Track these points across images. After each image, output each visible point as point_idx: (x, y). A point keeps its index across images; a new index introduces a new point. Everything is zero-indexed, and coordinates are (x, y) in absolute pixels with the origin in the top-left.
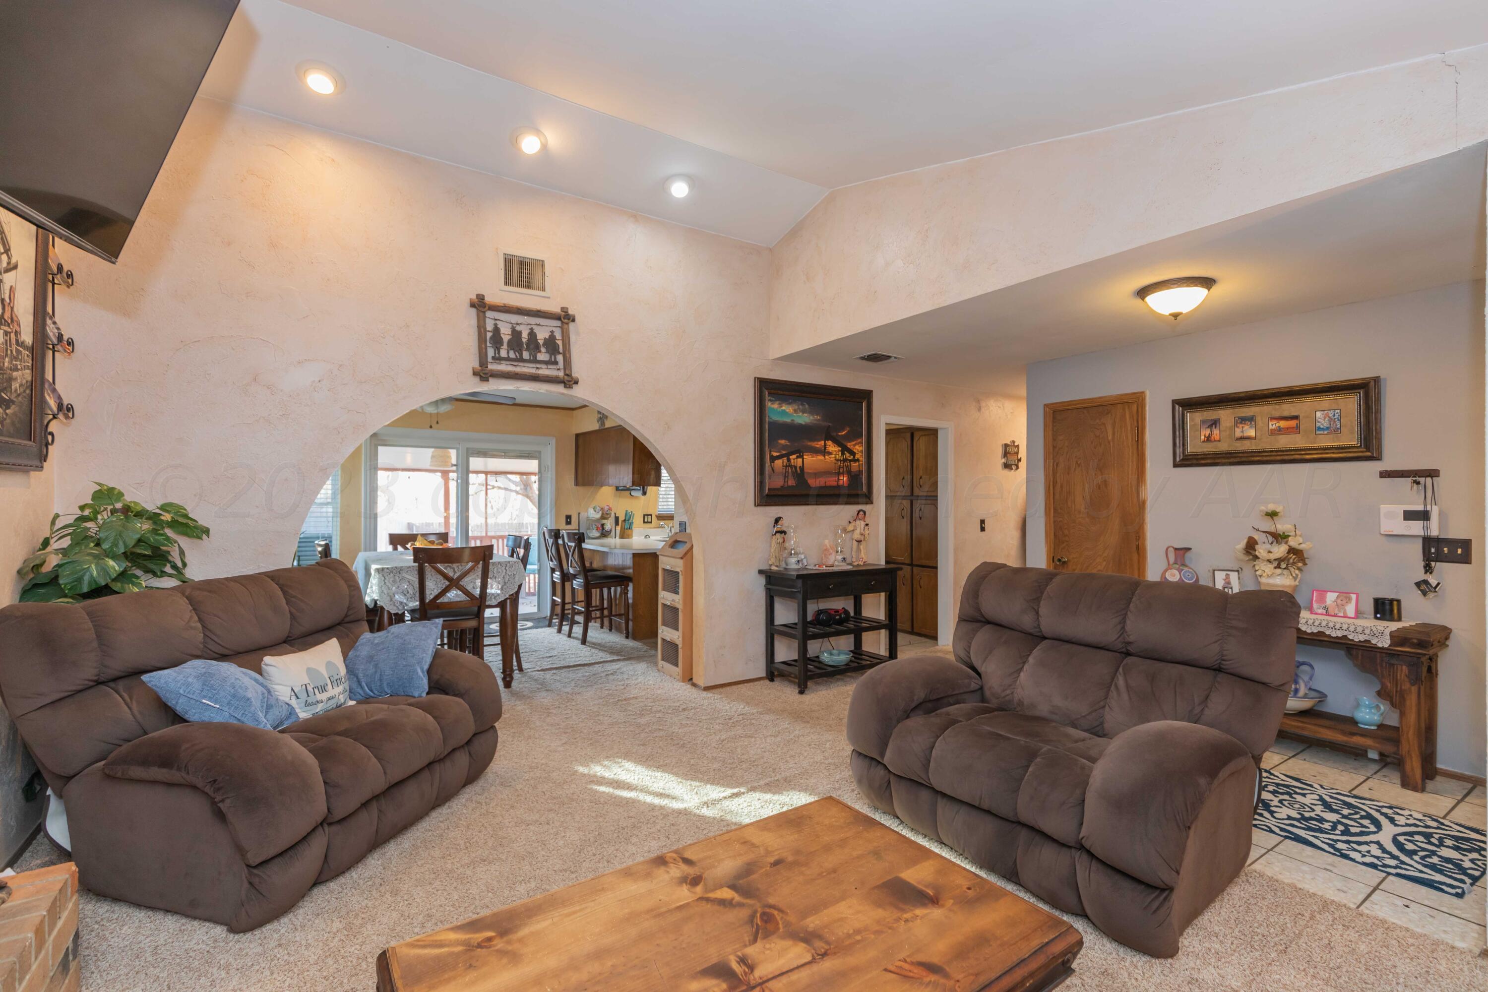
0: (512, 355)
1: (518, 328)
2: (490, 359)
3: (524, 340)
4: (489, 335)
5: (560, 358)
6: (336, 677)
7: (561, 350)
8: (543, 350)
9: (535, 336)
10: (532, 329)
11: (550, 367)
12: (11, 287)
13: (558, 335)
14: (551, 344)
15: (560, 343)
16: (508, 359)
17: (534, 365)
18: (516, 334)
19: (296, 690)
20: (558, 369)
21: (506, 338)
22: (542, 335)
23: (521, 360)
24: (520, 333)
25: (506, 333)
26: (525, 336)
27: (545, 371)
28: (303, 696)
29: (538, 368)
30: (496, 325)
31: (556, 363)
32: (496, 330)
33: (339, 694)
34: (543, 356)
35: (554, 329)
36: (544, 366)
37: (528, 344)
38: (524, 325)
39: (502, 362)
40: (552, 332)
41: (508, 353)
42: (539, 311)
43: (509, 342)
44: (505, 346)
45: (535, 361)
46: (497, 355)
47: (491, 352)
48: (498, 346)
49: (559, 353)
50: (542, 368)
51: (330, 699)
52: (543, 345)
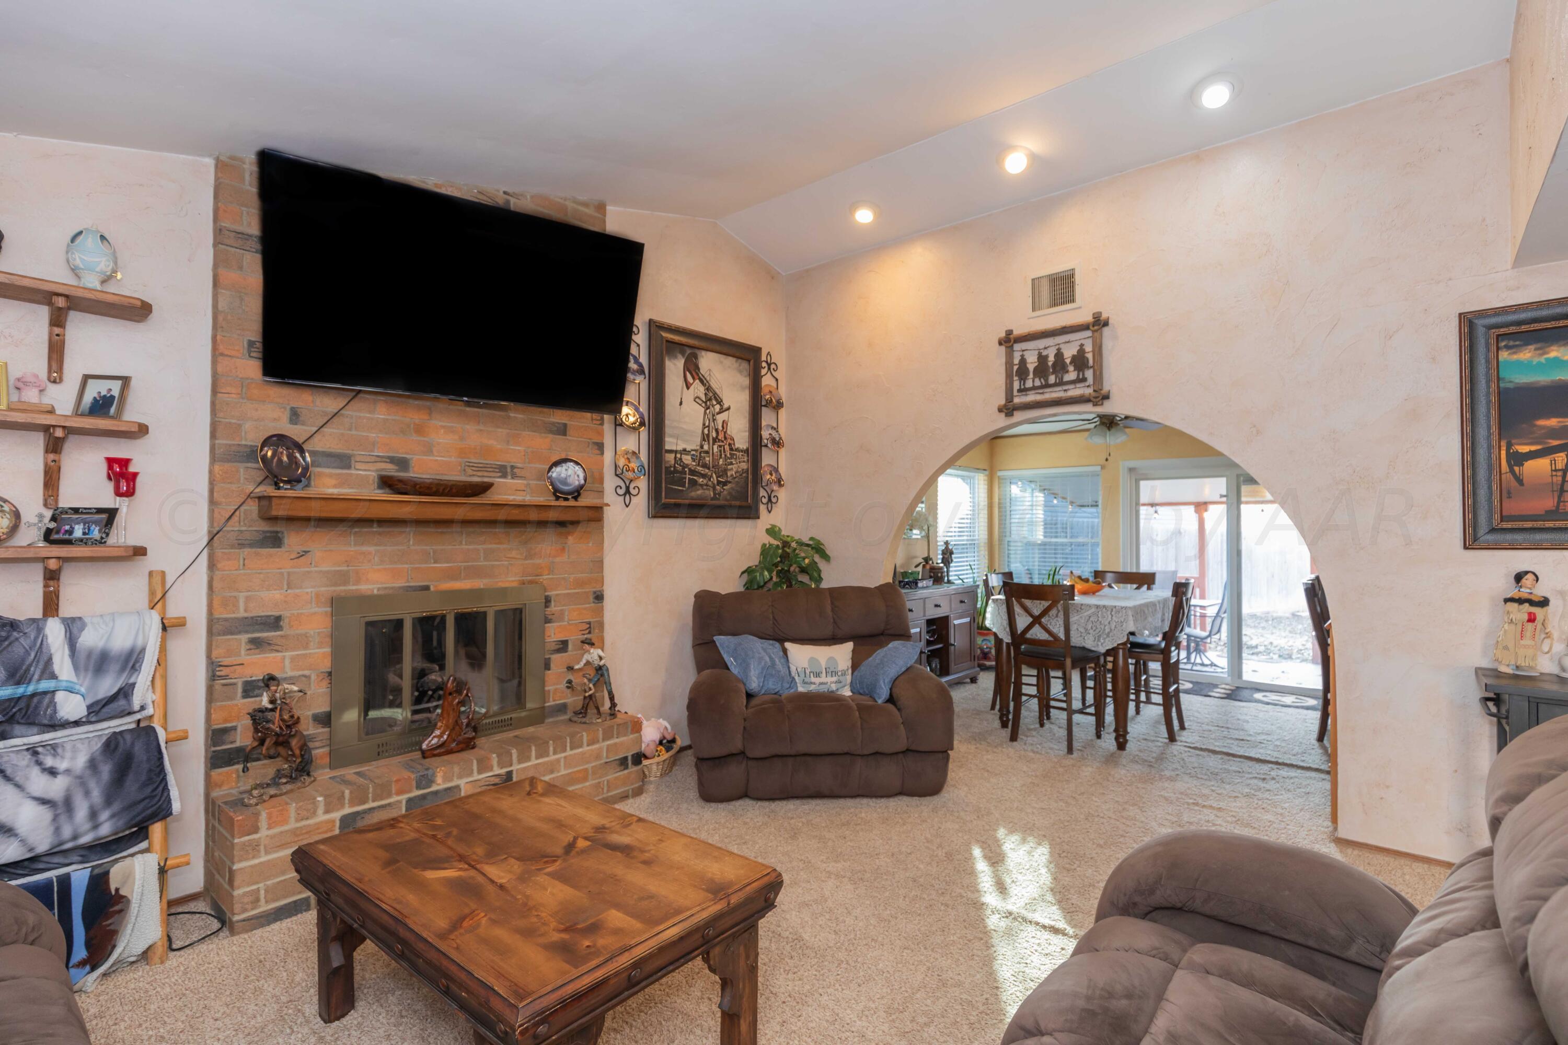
0: (1038, 383)
1: (1044, 353)
2: (1015, 393)
3: (1050, 364)
4: (1015, 368)
5: (1089, 374)
6: (832, 669)
7: (1091, 363)
8: (1071, 368)
9: (1062, 355)
10: (1059, 350)
11: (1078, 385)
12: (724, 421)
13: (1088, 348)
14: (1080, 361)
15: (1090, 356)
16: (1034, 388)
17: (1060, 388)
18: (1042, 359)
19: (799, 670)
20: (1088, 386)
21: (1031, 367)
22: (1069, 352)
23: (1047, 386)
24: (1047, 356)
25: (1032, 361)
26: (1051, 359)
27: (1076, 391)
28: (802, 675)
29: (1065, 390)
30: (1022, 356)
31: (1084, 380)
32: (1023, 361)
33: (832, 683)
34: (1072, 375)
35: (1083, 342)
36: (1072, 386)
37: (1054, 365)
38: (1049, 347)
39: (1028, 393)
40: (1082, 345)
41: (1033, 381)
42: (1065, 327)
43: (1035, 369)
44: (1031, 376)
45: (1060, 383)
46: (1022, 387)
47: (1016, 385)
48: (1023, 377)
49: (1088, 368)
50: (1069, 389)
51: (821, 684)
52: (1071, 363)
